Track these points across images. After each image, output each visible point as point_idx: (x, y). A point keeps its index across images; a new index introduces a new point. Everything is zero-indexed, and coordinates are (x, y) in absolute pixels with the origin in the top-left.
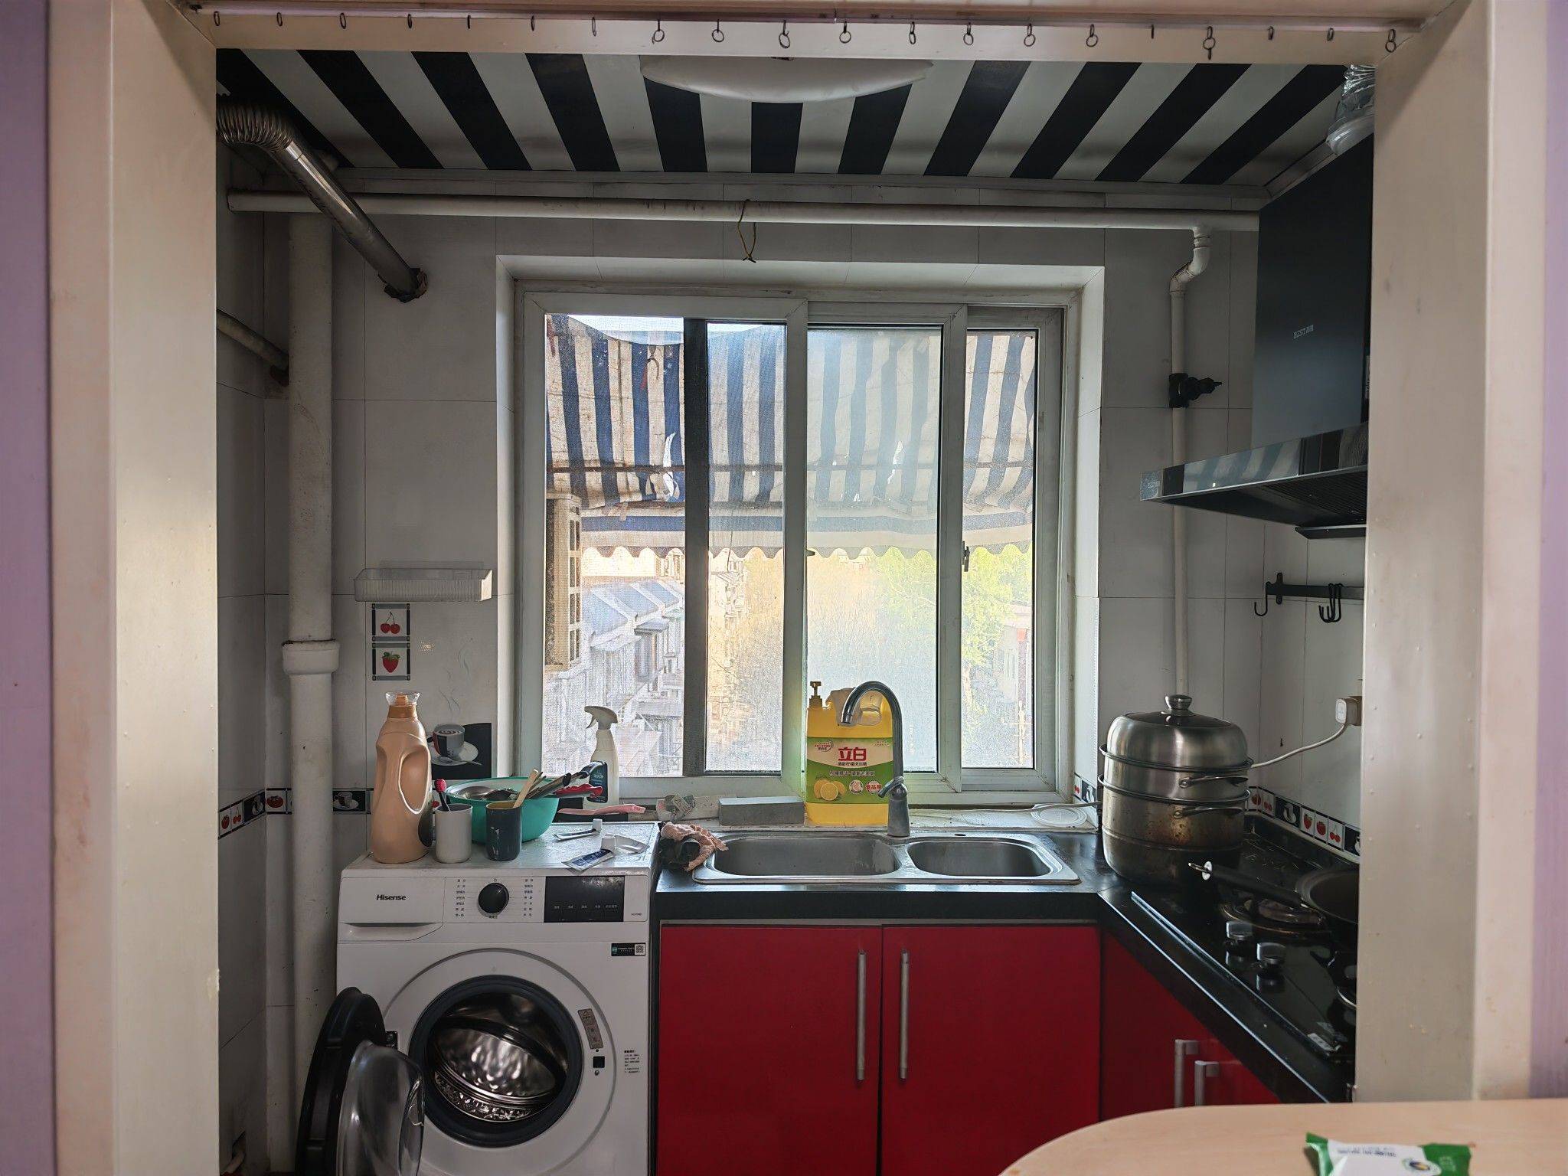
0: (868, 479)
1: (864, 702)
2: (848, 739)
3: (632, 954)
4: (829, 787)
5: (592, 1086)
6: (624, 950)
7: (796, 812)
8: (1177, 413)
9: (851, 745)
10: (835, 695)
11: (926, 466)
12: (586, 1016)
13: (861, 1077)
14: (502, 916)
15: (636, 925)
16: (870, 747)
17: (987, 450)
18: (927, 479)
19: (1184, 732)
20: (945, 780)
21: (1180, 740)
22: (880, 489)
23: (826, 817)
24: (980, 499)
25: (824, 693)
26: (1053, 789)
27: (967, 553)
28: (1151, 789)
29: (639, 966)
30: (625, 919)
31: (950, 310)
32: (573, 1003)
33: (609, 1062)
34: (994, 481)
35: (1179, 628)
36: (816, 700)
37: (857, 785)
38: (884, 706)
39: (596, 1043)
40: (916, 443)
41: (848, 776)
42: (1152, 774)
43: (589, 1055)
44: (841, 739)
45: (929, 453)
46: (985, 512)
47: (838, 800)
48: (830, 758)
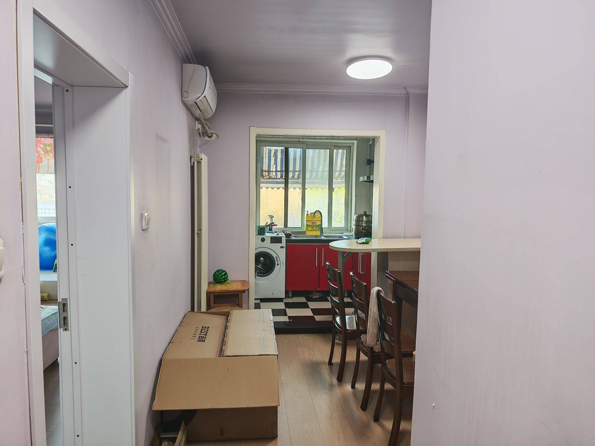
0: (314, 174)
1: (316, 214)
2: (313, 220)
3: (283, 248)
4: (310, 228)
5: (277, 268)
6: (282, 247)
7: (304, 233)
8: (368, 166)
9: (314, 222)
10: (311, 213)
11: (326, 171)
12: (276, 257)
13: (316, 266)
14: (264, 242)
15: (284, 244)
16: (317, 222)
17: (338, 168)
18: (327, 174)
19: (365, 216)
20: (329, 229)
21: (364, 217)
22: (317, 176)
23: (309, 233)
24: (337, 178)
25: (309, 213)
26: (348, 230)
27: (334, 189)
28: (360, 225)
29: (284, 249)
30: (282, 242)
31: (331, 146)
32: (274, 255)
33: (279, 264)
34: (340, 175)
35: (368, 202)
36: (307, 214)
37: (314, 228)
38: (319, 215)
39: (277, 261)
40: (324, 166)
41: (313, 227)
42: (360, 222)
43: (276, 263)
44: (312, 220)
45: (327, 169)
46: (338, 181)
47: (311, 231)
48: (310, 224)
